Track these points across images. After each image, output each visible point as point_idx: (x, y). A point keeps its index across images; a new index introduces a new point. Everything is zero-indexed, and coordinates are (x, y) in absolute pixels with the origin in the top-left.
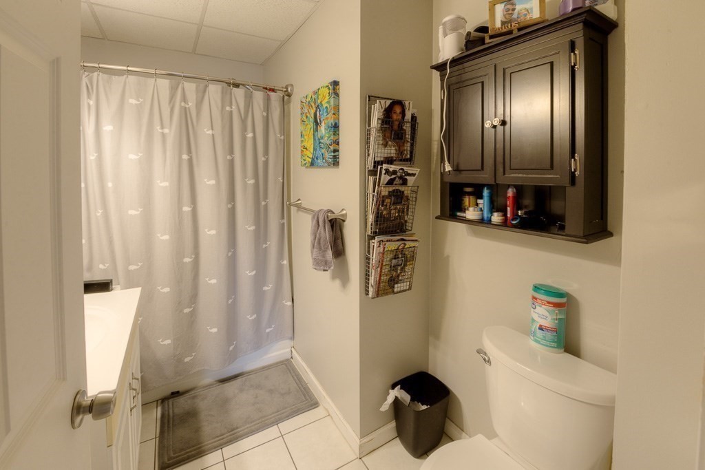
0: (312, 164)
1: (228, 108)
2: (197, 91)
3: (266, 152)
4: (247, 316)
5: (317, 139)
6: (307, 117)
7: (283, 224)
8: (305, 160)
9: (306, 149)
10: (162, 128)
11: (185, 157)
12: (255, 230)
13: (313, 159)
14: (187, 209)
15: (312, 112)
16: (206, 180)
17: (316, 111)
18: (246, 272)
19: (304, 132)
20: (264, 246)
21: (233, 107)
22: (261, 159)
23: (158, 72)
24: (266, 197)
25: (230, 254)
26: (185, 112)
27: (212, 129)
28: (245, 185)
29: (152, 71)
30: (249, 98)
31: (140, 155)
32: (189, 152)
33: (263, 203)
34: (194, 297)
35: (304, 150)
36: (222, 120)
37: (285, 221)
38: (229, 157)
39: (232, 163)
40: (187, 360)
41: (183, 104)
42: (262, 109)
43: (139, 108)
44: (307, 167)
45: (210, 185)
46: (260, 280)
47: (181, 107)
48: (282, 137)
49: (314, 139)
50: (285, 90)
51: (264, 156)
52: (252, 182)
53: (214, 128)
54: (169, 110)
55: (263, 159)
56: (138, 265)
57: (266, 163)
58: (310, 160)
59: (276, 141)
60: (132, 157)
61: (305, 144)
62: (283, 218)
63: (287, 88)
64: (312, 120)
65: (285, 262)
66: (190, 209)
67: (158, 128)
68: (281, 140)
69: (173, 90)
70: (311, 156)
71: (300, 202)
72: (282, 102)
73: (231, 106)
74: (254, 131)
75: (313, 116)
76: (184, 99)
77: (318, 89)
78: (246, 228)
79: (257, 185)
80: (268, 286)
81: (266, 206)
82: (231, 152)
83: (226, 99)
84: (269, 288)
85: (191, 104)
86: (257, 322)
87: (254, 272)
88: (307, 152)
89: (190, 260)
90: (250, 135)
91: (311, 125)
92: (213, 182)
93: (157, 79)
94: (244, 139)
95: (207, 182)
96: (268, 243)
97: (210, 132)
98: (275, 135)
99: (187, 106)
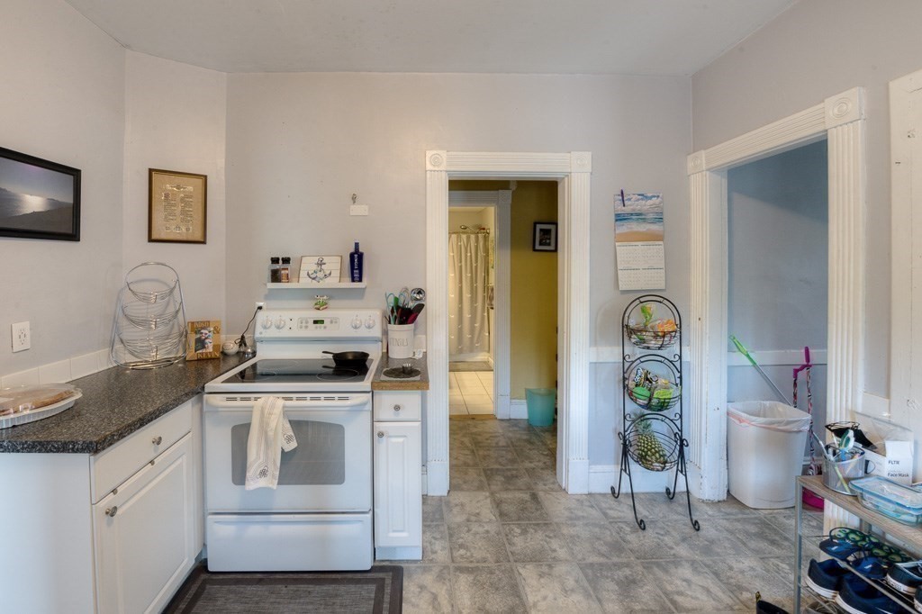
1: (459, 243)
3: (477, 262)
4: (467, 336)
12: (471, 297)
18: (467, 316)
20: (475, 305)
22: (474, 265)
24: (476, 282)
25: (460, 306)
27: (453, 253)
28: (466, 276)
30: (468, 238)
36: (457, 249)
38: (459, 265)
39: (461, 266)
42: (475, 242)
45: (451, 276)
46: (473, 320)
52: (469, 275)
57: (476, 267)
65: (486, 314)
68: (484, 256)
72: (484, 238)
73: (461, 242)
74: (471, 252)
78: (467, 296)
79: (472, 277)
81: (476, 287)
82: (461, 262)
83: (459, 239)
84: (478, 325)
86: (472, 339)
87: (470, 316)
90: (469, 254)
92: (453, 275)
94: (466, 257)
96: (477, 304)
98: (481, 253)
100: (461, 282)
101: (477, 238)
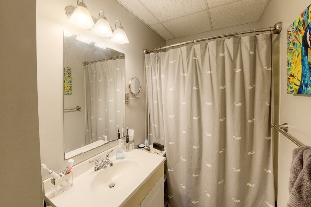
0: (300, 92)
1: (221, 55)
2: (201, 48)
3: (253, 81)
5: (306, 63)
6: (294, 44)
7: (269, 140)
8: (291, 88)
9: (293, 76)
10: (184, 73)
11: (195, 88)
12: (241, 140)
13: (301, 87)
14: (195, 118)
15: (300, 36)
16: (206, 102)
17: (306, 33)
19: (291, 61)
20: (249, 153)
21: (225, 53)
22: (248, 87)
23: (182, 44)
24: (252, 116)
25: (221, 152)
26: (195, 62)
27: (210, 70)
28: (233, 106)
29: (179, 44)
30: (237, 44)
31: (174, 88)
32: (197, 85)
33: (249, 121)
34: (199, 169)
35: (291, 78)
36: (217, 63)
37: (271, 138)
38: (221, 87)
39: (224, 92)
40: (194, 202)
41: (194, 58)
42: (249, 49)
43: (174, 64)
44: (294, 94)
45: (208, 105)
47: (192, 59)
48: (270, 69)
49: (303, 65)
50: (274, 29)
51: (251, 85)
52: (239, 105)
53: (212, 69)
54: (187, 63)
55: (250, 88)
56: (173, 143)
57: (253, 92)
58: (297, 88)
59: (263, 73)
60: (171, 89)
61: (293, 72)
62: (269, 135)
63: (275, 27)
64: (300, 45)
65: (270, 172)
66: (197, 119)
67: (182, 73)
68: (268, 71)
69: (189, 51)
70: (299, 83)
71: (286, 126)
72: (269, 41)
73: (223, 52)
74: (242, 67)
75: (301, 41)
76: (195, 55)
77: (308, 8)
79: (243, 107)
80: (252, 184)
81: (252, 124)
82: (224, 83)
83: (220, 49)
84: (253, 186)
85: (199, 57)
87: (239, 170)
88: (294, 79)
89: (197, 148)
90: (238, 71)
91: (299, 49)
92: (210, 104)
93: (181, 47)
94: (233, 74)
95: (207, 104)
96: (254, 152)
97: (209, 72)
98: (262, 68)
99: (196, 59)
100: (223, 114)
101: (254, 42)
